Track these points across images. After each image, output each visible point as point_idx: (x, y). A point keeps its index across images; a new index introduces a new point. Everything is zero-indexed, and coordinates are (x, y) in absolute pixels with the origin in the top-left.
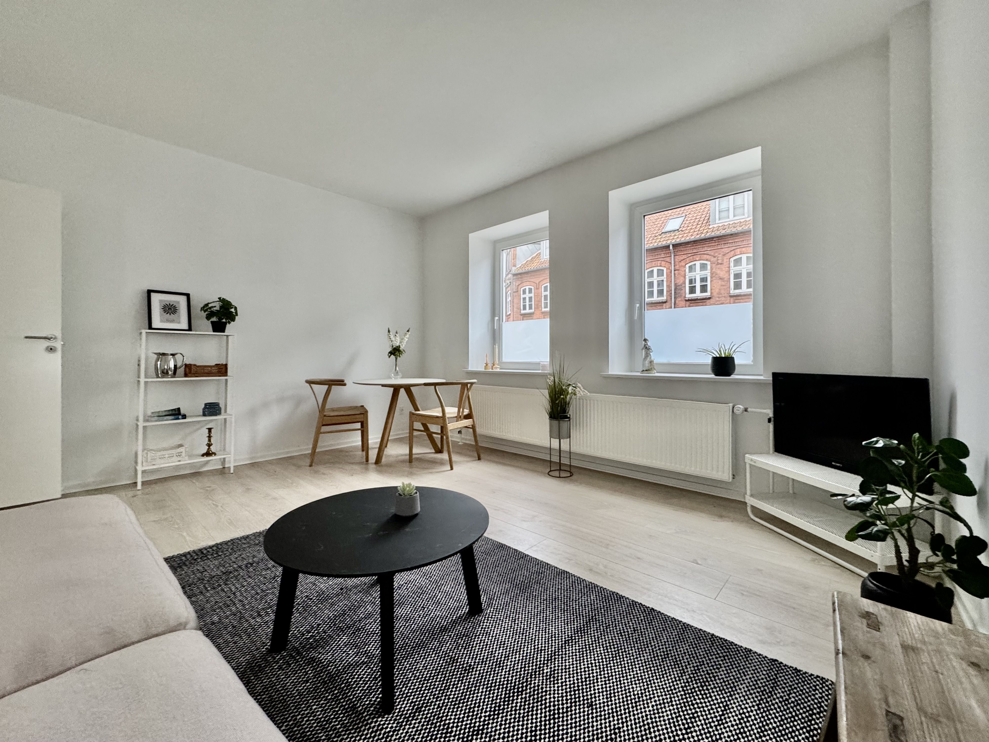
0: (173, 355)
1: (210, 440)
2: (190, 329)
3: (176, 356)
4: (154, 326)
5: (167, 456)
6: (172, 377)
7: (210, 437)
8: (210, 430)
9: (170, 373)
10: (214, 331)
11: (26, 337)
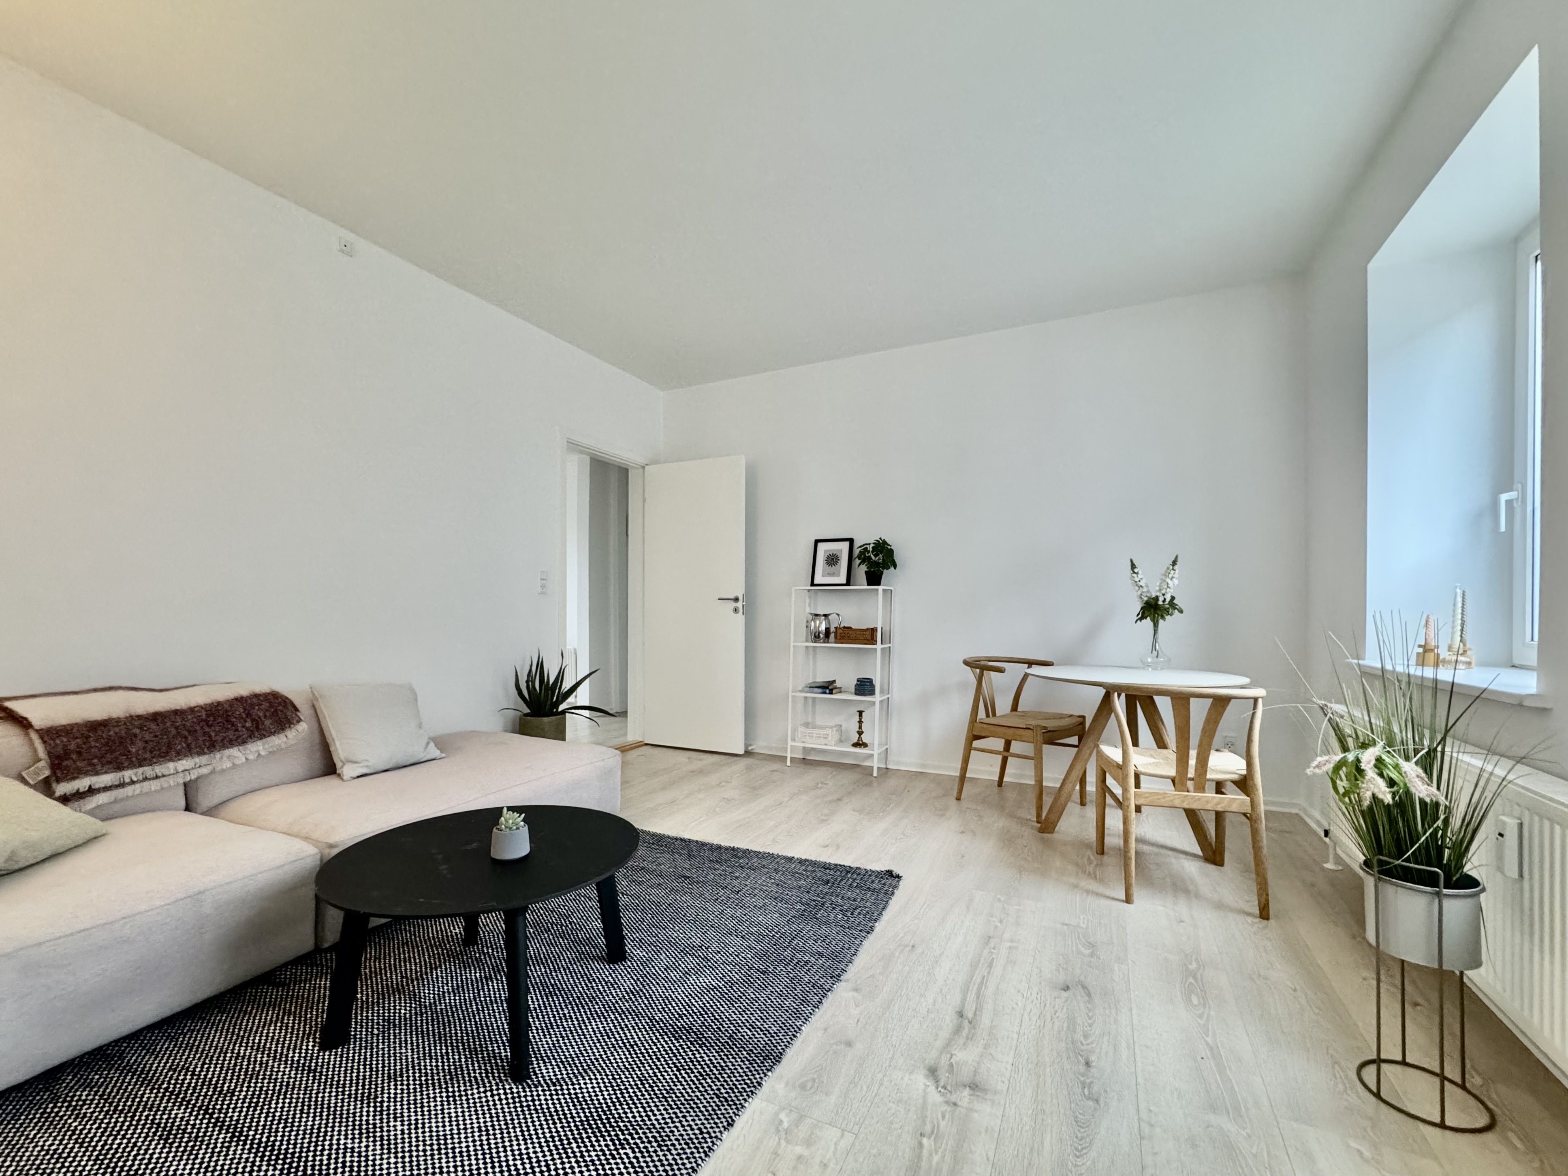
0: (826, 616)
1: (860, 727)
2: (848, 583)
3: (830, 617)
4: (816, 582)
5: (815, 735)
6: (824, 642)
7: (860, 722)
8: (861, 713)
9: (821, 636)
10: (869, 584)
11: (720, 599)
